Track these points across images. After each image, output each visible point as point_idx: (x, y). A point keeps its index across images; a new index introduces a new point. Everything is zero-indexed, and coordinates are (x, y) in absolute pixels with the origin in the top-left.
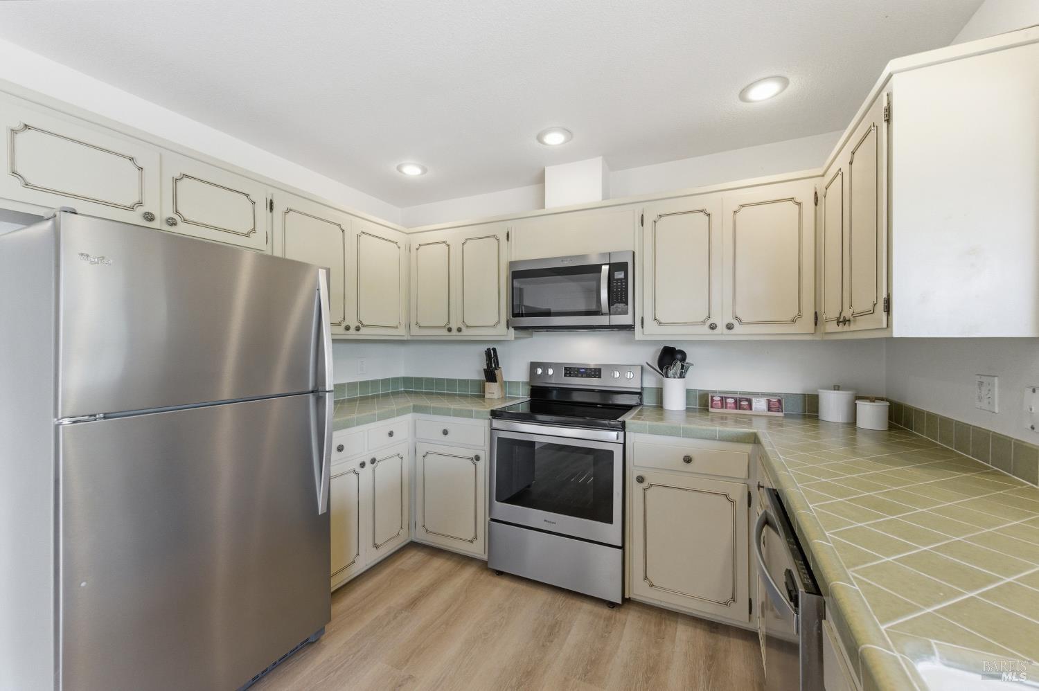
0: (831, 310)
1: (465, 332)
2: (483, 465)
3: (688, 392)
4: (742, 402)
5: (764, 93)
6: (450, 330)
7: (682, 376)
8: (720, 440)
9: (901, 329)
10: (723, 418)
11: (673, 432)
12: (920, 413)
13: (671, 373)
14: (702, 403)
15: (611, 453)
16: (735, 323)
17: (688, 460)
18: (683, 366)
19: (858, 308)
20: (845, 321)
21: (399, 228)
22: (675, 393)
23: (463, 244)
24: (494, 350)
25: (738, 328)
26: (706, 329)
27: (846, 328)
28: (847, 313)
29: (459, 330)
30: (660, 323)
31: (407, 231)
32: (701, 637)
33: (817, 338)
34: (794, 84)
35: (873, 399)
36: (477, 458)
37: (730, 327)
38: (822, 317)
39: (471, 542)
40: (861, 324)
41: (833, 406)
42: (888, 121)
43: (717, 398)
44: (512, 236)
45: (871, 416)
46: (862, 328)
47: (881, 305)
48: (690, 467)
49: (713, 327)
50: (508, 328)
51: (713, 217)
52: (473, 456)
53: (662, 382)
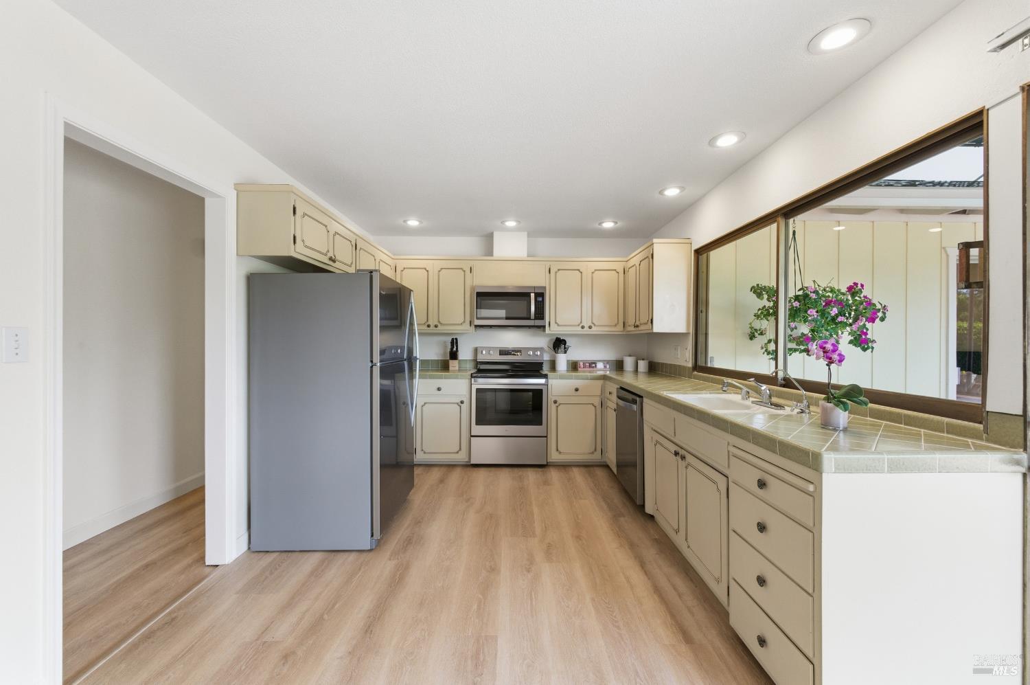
0: (631, 321)
1: (440, 327)
2: (465, 407)
3: (568, 361)
4: (592, 364)
5: (608, 225)
6: (429, 326)
7: (565, 352)
8: (591, 379)
9: (657, 329)
10: (584, 372)
11: (562, 377)
12: (659, 363)
13: (560, 350)
14: (574, 366)
15: (541, 390)
16: (592, 325)
17: (577, 390)
18: (565, 348)
19: (642, 321)
20: (637, 326)
21: (390, 254)
22: (562, 360)
23: (439, 271)
24: (456, 339)
25: (594, 328)
26: (579, 328)
27: (637, 329)
28: (638, 323)
29: (436, 326)
30: (558, 325)
31: (393, 257)
32: (583, 470)
33: (624, 333)
34: (619, 224)
35: (643, 360)
36: (462, 402)
37: (590, 327)
38: (627, 325)
39: (457, 452)
40: (642, 328)
41: (629, 363)
42: (652, 258)
43: (581, 364)
44: (474, 270)
45: (643, 365)
46: (644, 329)
47: (650, 320)
48: (578, 393)
49: (583, 327)
50: (471, 325)
51: (584, 274)
52: (459, 401)
53: (555, 357)
